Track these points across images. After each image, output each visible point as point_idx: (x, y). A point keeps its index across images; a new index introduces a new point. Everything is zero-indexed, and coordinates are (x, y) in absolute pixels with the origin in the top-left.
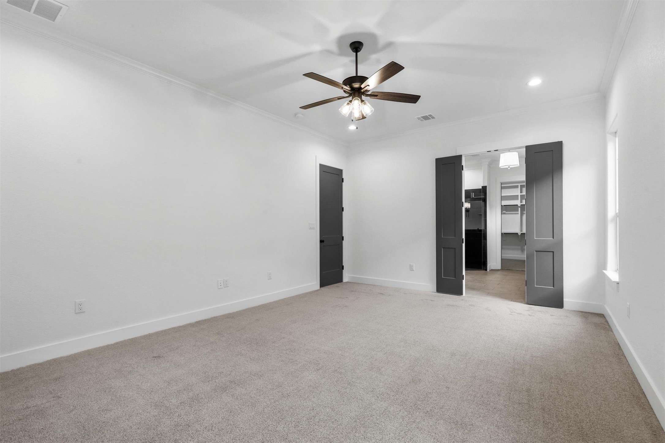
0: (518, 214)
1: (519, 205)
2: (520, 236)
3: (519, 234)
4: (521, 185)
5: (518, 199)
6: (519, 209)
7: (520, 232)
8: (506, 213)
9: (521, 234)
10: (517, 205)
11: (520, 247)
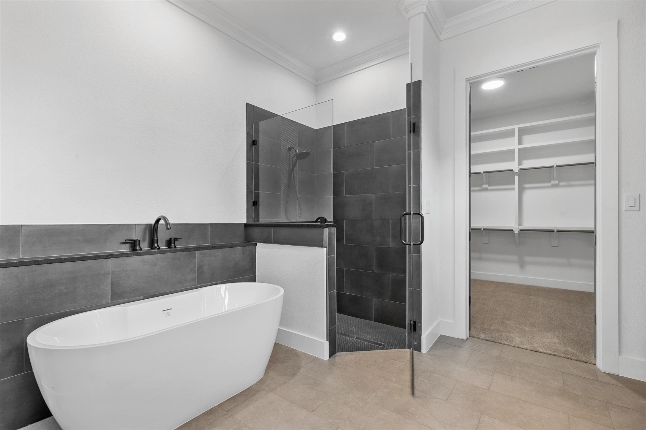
0: (514, 189)
1: (516, 170)
2: (517, 236)
3: (516, 231)
4: (520, 130)
5: (513, 159)
6: (516, 178)
7: (517, 227)
8: (490, 188)
9: (521, 230)
10: (512, 170)
11: (515, 258)
